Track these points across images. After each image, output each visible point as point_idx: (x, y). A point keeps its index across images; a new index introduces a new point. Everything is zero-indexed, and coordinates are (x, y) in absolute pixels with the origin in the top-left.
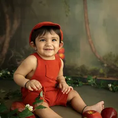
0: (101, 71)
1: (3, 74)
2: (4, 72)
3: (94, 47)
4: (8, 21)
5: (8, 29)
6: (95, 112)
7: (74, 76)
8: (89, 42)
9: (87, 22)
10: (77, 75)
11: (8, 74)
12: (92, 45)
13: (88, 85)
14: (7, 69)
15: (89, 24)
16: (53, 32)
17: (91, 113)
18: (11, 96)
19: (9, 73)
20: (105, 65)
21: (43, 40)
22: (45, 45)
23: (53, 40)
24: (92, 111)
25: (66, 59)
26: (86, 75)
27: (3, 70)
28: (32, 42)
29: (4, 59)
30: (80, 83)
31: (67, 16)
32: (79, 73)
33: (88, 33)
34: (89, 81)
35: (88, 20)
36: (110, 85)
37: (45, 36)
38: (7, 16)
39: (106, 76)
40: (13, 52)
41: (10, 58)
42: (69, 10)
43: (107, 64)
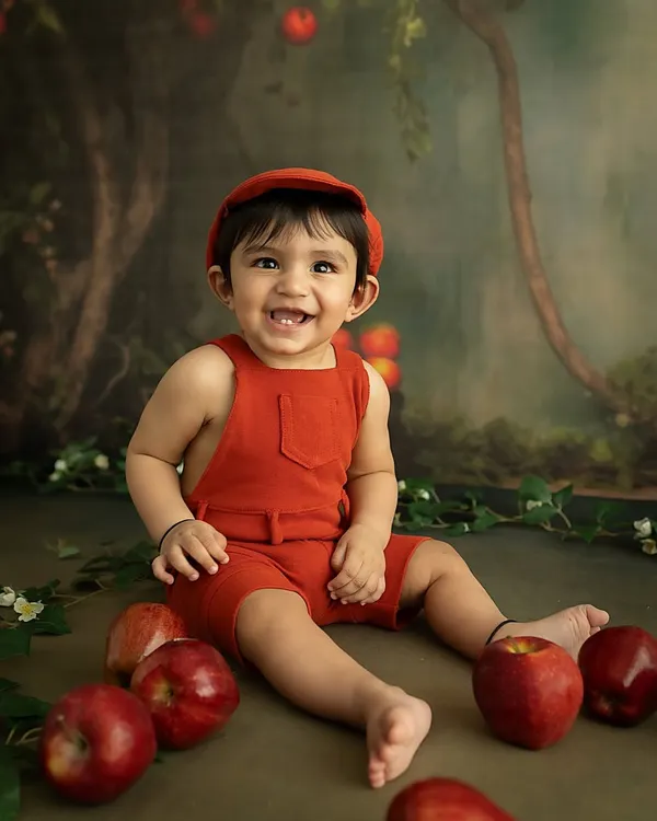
0: (601, 451)
1: (71, 469)
2: (77, 456)
3: (561, 324)
4: (104, 191)
5: (105, 231)
6: (541, 644)
7: (450, 478)
8: (531, 292)
9: (519, 187)
10: (470, 472)
11: (95, 470)
12: (550, 316)
13: (522, 525)
14: (92, 440)
15: (528, 198)
16: (321, 222)
17: (522, 648)
18: (108, 577)
19: (101, 461)
20: (623, 419)
21: (267, 262)
22: (274, 289)
23: (322, 265)
24: (529, 640)
25: (405, 389)
26: (515, 474)
27: (71, 449)
28: (216, 268)
29: (80, 387)
30: (481, 512)
31: (412, 156)
32: (478, 463)
33: (529, 250)
34: (531, 504)
35: (525, 177)
36: (645, 526)
37: (277, 244)
38: (101, 164)
39: (625, 480)
40: (126, 355)
41: (111, 383)
42: (423, 128)
43: (633, 415)
